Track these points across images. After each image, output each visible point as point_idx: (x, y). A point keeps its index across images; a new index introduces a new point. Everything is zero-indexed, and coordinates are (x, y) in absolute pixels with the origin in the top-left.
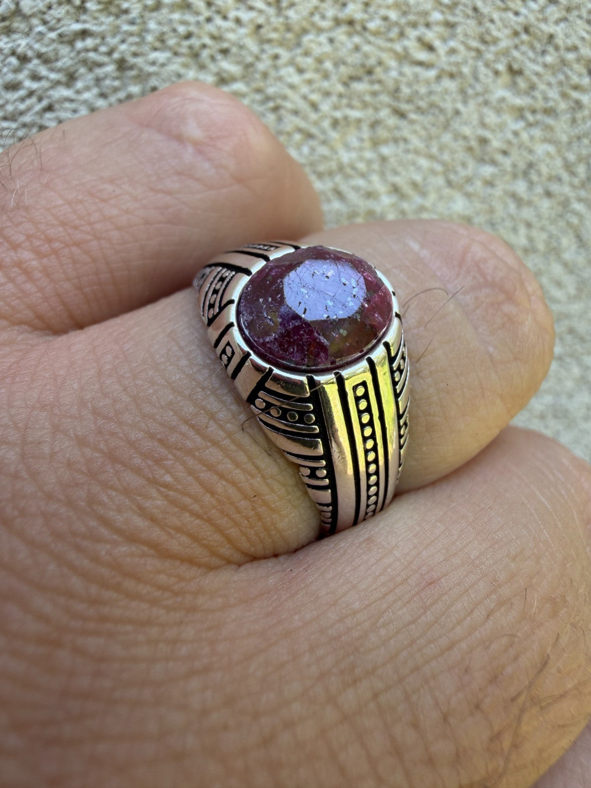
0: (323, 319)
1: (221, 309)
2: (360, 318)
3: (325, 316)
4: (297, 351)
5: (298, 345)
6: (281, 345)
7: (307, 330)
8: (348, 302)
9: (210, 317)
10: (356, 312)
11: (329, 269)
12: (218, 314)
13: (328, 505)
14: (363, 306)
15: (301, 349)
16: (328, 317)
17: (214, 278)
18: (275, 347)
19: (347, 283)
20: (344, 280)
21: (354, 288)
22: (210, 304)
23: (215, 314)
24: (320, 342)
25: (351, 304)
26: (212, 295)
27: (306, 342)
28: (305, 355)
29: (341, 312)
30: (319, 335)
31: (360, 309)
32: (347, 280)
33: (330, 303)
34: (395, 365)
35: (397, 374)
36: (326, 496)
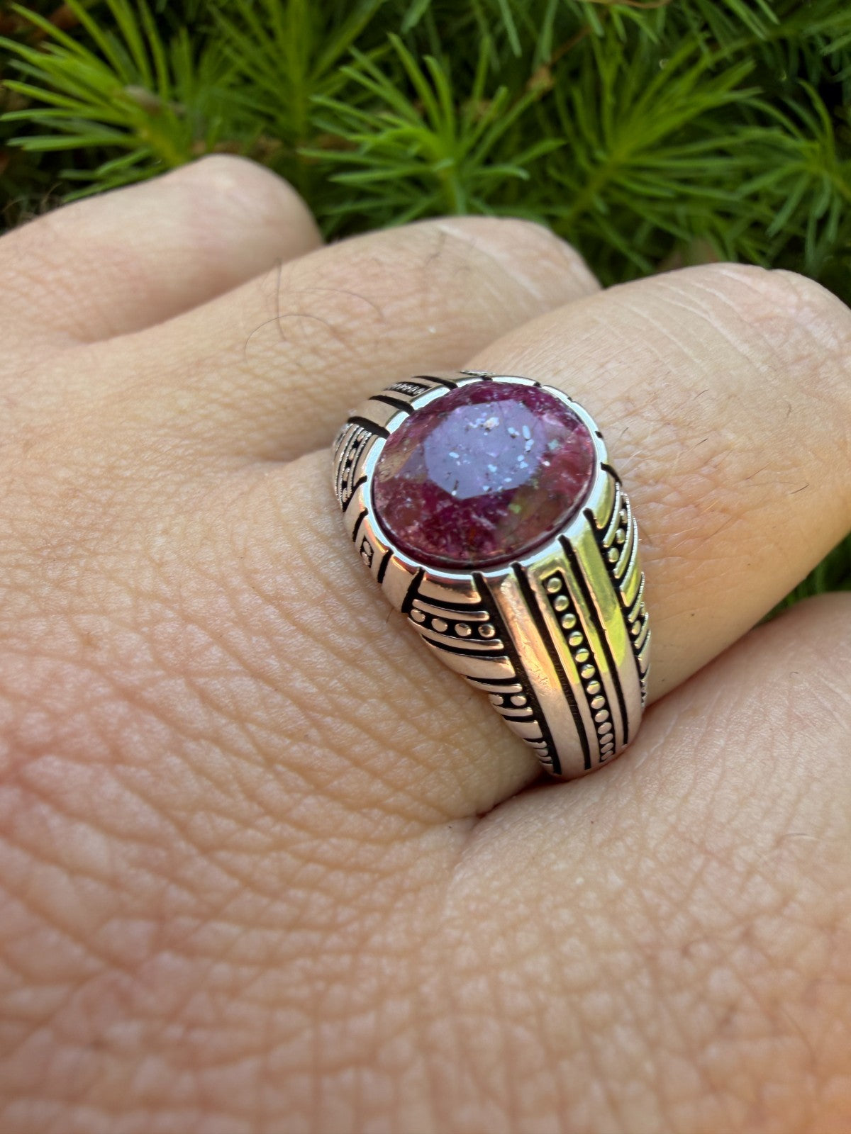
0: (482, 494)
1: (354, 489)
2: (538, 485)
3: (486, 488)
4: (453, 542)
5: (452, 534)
6: (429, 537)
7: (461, 513)
8: (519, 463)
9: (345, 500)
10: (533, 477)
11: (489, 418)
12: (352, 495)
13: (539, 740)
14: (542, 467)
15: (456, 539)
16: (490, 490)
17: (349, 442)
18: (422, 540)
19: (517, 434)
20: (511, 431)
21: (527, 440)
22: (343, 482)
23: (349, 497)
24: (482, 526)
25: (524, 465)
26: (346, 468)
27: (463, 528)
28: (463, 547)
29: (508, 480)
30: (479, 515)
31: (537, 470)
32: (516, 430)
33: (493, 469)
34: (607, 540)
35: (612, 553)
36: (533, 729)
